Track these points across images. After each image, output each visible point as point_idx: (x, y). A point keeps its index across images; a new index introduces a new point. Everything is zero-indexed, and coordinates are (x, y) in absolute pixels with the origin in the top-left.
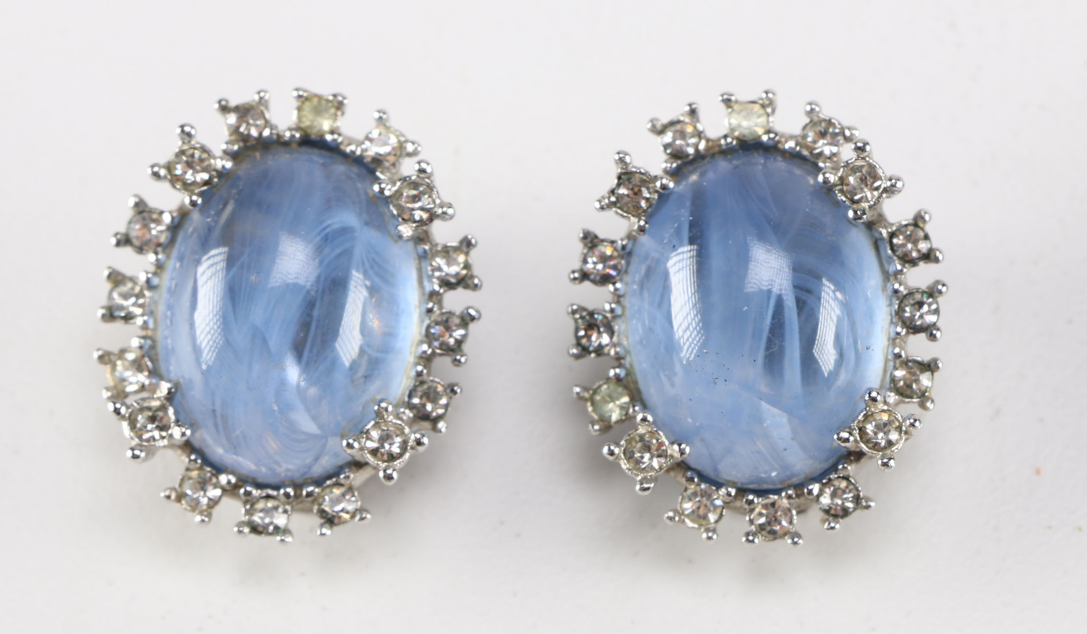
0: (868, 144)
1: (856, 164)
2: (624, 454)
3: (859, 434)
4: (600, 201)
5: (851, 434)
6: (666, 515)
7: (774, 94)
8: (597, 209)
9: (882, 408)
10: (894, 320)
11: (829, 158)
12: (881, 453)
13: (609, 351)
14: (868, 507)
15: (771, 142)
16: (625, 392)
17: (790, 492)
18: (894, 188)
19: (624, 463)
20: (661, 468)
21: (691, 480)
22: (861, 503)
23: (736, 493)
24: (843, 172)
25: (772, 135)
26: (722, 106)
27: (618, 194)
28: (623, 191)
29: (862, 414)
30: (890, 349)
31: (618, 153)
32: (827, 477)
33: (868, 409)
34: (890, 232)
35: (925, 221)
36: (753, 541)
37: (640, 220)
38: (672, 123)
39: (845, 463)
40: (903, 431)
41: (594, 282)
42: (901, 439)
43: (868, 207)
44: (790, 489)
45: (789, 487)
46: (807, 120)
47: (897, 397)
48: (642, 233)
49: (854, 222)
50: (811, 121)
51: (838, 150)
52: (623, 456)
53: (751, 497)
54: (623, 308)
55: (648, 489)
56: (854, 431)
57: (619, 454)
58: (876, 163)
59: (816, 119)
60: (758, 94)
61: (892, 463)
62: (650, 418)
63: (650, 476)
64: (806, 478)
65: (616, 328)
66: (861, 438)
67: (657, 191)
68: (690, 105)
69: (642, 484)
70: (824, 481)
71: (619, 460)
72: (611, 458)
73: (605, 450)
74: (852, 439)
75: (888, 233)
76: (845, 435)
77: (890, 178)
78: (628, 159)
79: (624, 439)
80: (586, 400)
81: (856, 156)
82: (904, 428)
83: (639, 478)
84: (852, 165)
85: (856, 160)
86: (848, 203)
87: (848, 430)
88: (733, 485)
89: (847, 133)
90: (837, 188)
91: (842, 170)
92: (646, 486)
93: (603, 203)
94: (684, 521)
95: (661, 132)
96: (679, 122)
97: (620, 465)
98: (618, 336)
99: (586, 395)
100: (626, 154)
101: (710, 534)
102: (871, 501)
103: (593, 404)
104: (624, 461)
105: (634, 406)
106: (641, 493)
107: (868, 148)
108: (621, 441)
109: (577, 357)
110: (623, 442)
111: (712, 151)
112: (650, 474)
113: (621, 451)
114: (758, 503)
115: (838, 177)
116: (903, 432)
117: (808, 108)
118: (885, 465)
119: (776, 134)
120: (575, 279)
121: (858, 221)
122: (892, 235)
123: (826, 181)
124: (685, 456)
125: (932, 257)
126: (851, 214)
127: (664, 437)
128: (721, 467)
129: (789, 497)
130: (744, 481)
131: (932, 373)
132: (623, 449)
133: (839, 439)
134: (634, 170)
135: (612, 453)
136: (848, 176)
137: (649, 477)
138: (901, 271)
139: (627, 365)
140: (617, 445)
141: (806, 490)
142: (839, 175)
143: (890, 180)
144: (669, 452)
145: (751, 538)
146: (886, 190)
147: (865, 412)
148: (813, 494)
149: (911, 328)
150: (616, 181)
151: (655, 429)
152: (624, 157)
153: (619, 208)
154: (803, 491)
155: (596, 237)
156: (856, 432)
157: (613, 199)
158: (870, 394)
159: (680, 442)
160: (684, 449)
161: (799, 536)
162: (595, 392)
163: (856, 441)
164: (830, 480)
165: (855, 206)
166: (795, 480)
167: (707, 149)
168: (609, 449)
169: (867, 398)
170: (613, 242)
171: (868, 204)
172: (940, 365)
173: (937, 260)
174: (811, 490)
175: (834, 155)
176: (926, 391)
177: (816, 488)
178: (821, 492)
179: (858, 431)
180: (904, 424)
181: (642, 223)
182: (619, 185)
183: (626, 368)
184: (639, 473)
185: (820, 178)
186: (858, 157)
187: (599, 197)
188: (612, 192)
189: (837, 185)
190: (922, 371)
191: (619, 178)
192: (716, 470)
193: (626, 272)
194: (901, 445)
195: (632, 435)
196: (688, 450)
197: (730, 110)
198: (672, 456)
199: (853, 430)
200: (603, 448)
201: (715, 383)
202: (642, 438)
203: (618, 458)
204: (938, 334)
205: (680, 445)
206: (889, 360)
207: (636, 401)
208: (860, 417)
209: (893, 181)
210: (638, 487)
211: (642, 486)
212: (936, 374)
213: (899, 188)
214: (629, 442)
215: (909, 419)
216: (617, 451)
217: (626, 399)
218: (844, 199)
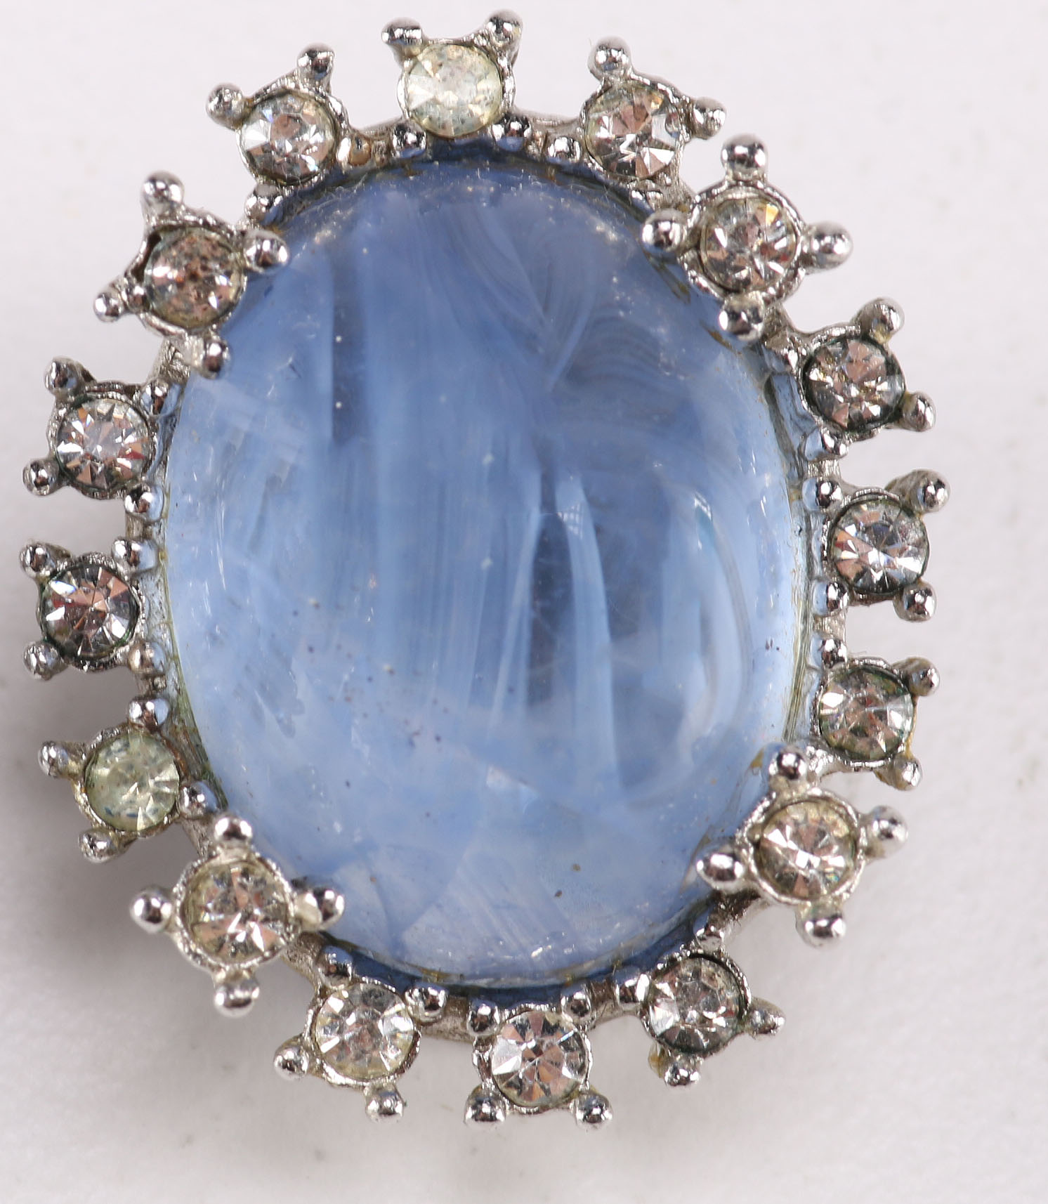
0: (761, 147)
1: (730, 196)
2: (183, 916)
3: (755, 857)
4: (107, 299)
5: (735, 857)
6: (280, 1059)
7: (516, 24)
8: (99, 315)
9: (809, 793)
10: (818, 570)
11: (653, 178)
12: (809, 904)
13: (127, 656)
14: (767, 1029)
15: (512, 142)
16: (169, 755)
17: (579, 996)
18: (829, 257)
19: (184, 938)
20: (273, 949)
21: (340, 973)
22: (749, 1018)
23: (448, 999)
24: (700, 216)
25: (515, 126)
26: (389, 54)
27: (152, 278)
28: (161, 271)
29: (760, 809)
30: (814, 643)
31: (153, 180)
32: (666, 958)
33: (774, 795)
34: (804, 357)
35: (889, 329)
36: (491, 1118)
37: (207, 341)
38: (267, 98)
39: (713, 922)
40: (862, 847)
41: (85, 490)
42: (857, 867)
43: (763, 302)
44: (580, 990)
45: (577, 982)
46: (597, 86)
47: (831, 758)
48: (214, 375)
49: (730, 341)
50: (606, 89)
51: (675, 158)
52: (179, 921)
53: (485, 1010)
54: (159, 550)
55: (246, 1002)
56: (744, 851)
57: (170, 920)
58: (781, 195)
59: (618, 82)
60: (474, 23)
61: (838, 927)
62: (246, 829)
63: (249, 970)
64: (615, 961)
65: (143, 602)
66: (759, 865)
67: (246, 271)
68: (312, 53)
69: (229, 989)
70: (660, 966)
71: (171, 931)
72: (152, 928)
73: (138, 908)
74: (739, 870)
75: (801, 357)
76: (721, 861)
77: (818, 230)
78: (175, 193)
79: (183, 878)
80: (73, 776)
81: (730, 178)
82: (863, 842)
83: (221, 976)
84: (720, 199)
85: (731, 186)
86: (715, 293)
87: (728, 849)
88: (441, 980)
89: (699, 118)
90: (686, 255)
91: (696, 211)
92: (239, 994)
93: (113, 302)
94: (321, 1069)
95: (240, 121)
96: (285, 92)
97: (173, 945)
98: (148, 620)
99: (74, 766)
100: (173, 181)
101: (388, 1103)
102: (777, 1014)
103: (88, 787)
104: (182, 933)
105: (193, 794)
106: (228, 1013)
107: (760, 158)
108: (174, 885)
109: (47, 673)
110: (178, 888)
111: (368, 165)
112: (249, 964)
113: (175, 911)
114: (503, 1023)
115: (688, 229)
116: (861, 851)
117: (602, 57)
118: (823, 933)
119: (525, 122)
120: (41, 483)
121: (742, 338)
122: (809, 363)
123: (662, 241)
124: (333, 920)
125: (908, 415)
126: (724, 321)
127: (279, 873)
128: (410, 938)
129: (579, 1009)
130: (466, 970)
131: (914, 697)
132: (178, 903)
133: (709, 870)
134: (190, 218)
135: (153, 916)
136: (711, 223)
137: (245, 973)
138: (836, 450)
139: (173, 693)
140: (167, 895)
141: (617, 991)
142: (690, 224)
143: (820, 236)
144: (293, 909)
145: (486, 1109)
146: (806, 260)
147: (767, 803)
148: (635, 1000)
149: (860, 591)
150: (144, 246)
151: (258, 855)
152: (167, 188)
153: (155, 313)
154: (612, 992)
155: (88, 377)
156: (748, 853)
157: (139, 291)
158: (780, 759)
159: (320, 886)
160: (332, 904)
161: (603, 1103)
162: (92, 760)
163: (748, 874)
164: (673, 962)
165: (733, 301)
166: (588, 967)
167: (356, 159)
168: (148, 906)
169: (773, 769)
170: (129, 390)
171: (764, 294)
172: (935, 679)
173: (919, 423)
174: (633, 989)
175: (666, 169)
176: (899, 743)
177: (641, 984)
178: (654, 995)
179: (752, 850)
180: (863, 830)
181: (214, 350)
182: (151, 255)
183: (167, 698)
184: (222, 965)
185: (648, 234)
186: (737, 179)
187: (103, 285)
188: (138, 272)
189: (686, 250)
190: (891, 696)
191: (153, 239)
192: (397, 944)
193: (163, 462)
194: (857, 882)
195: (200, 870)
196: (340, 905)
197: (407, 64)
198: (299, 920)
199: (740, 848)
200: (133, 904)
201: (411, 744)
202: (224, 878)
203: (169, 927)
204: (929, 605)
205: (319, 895)
206: (809, 668)
207: (197, 779)
208: (757, 817)
209: (828, 239)
210: (220, 999)
211: (232, 997)
212: (920, 700)
213: (840, 256)
214: (193, 887)
215: (879, 820)
216: (166, 910)
217: (170, 773)
218: (704, 283)
